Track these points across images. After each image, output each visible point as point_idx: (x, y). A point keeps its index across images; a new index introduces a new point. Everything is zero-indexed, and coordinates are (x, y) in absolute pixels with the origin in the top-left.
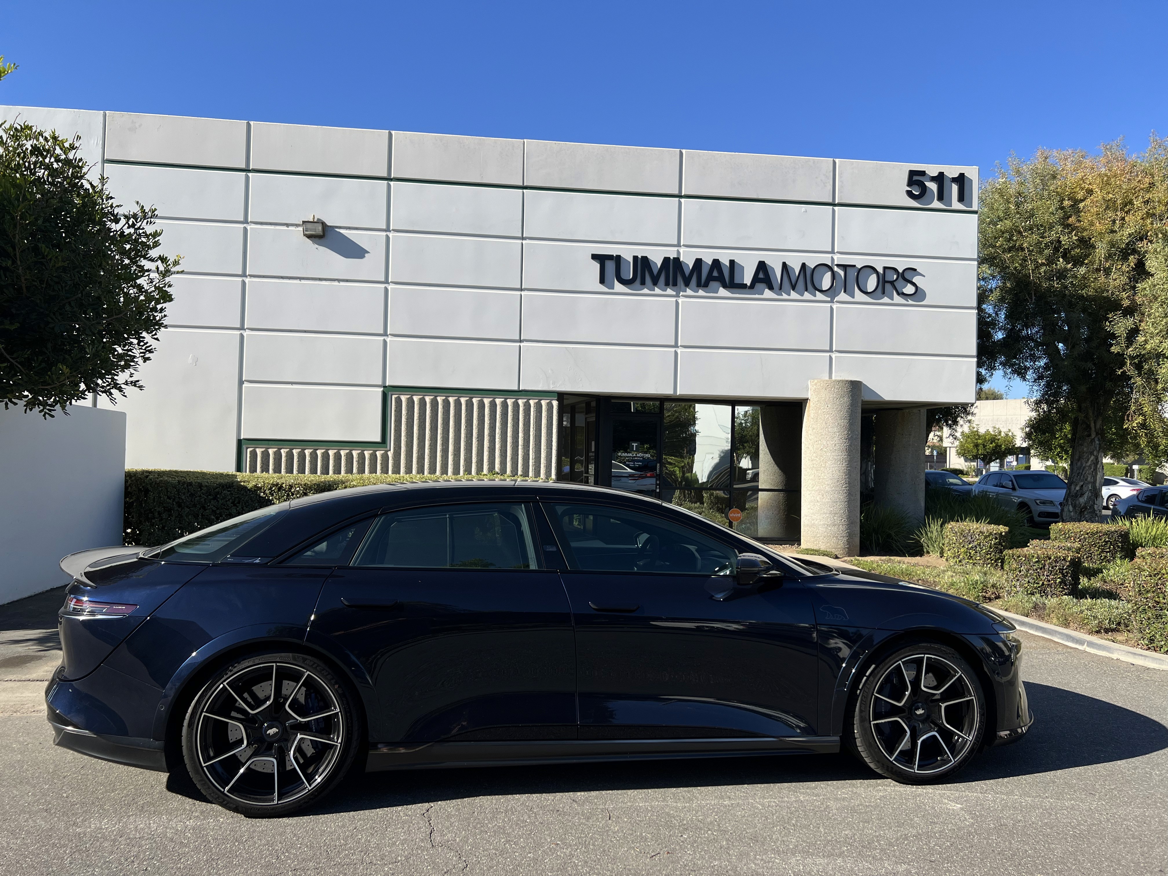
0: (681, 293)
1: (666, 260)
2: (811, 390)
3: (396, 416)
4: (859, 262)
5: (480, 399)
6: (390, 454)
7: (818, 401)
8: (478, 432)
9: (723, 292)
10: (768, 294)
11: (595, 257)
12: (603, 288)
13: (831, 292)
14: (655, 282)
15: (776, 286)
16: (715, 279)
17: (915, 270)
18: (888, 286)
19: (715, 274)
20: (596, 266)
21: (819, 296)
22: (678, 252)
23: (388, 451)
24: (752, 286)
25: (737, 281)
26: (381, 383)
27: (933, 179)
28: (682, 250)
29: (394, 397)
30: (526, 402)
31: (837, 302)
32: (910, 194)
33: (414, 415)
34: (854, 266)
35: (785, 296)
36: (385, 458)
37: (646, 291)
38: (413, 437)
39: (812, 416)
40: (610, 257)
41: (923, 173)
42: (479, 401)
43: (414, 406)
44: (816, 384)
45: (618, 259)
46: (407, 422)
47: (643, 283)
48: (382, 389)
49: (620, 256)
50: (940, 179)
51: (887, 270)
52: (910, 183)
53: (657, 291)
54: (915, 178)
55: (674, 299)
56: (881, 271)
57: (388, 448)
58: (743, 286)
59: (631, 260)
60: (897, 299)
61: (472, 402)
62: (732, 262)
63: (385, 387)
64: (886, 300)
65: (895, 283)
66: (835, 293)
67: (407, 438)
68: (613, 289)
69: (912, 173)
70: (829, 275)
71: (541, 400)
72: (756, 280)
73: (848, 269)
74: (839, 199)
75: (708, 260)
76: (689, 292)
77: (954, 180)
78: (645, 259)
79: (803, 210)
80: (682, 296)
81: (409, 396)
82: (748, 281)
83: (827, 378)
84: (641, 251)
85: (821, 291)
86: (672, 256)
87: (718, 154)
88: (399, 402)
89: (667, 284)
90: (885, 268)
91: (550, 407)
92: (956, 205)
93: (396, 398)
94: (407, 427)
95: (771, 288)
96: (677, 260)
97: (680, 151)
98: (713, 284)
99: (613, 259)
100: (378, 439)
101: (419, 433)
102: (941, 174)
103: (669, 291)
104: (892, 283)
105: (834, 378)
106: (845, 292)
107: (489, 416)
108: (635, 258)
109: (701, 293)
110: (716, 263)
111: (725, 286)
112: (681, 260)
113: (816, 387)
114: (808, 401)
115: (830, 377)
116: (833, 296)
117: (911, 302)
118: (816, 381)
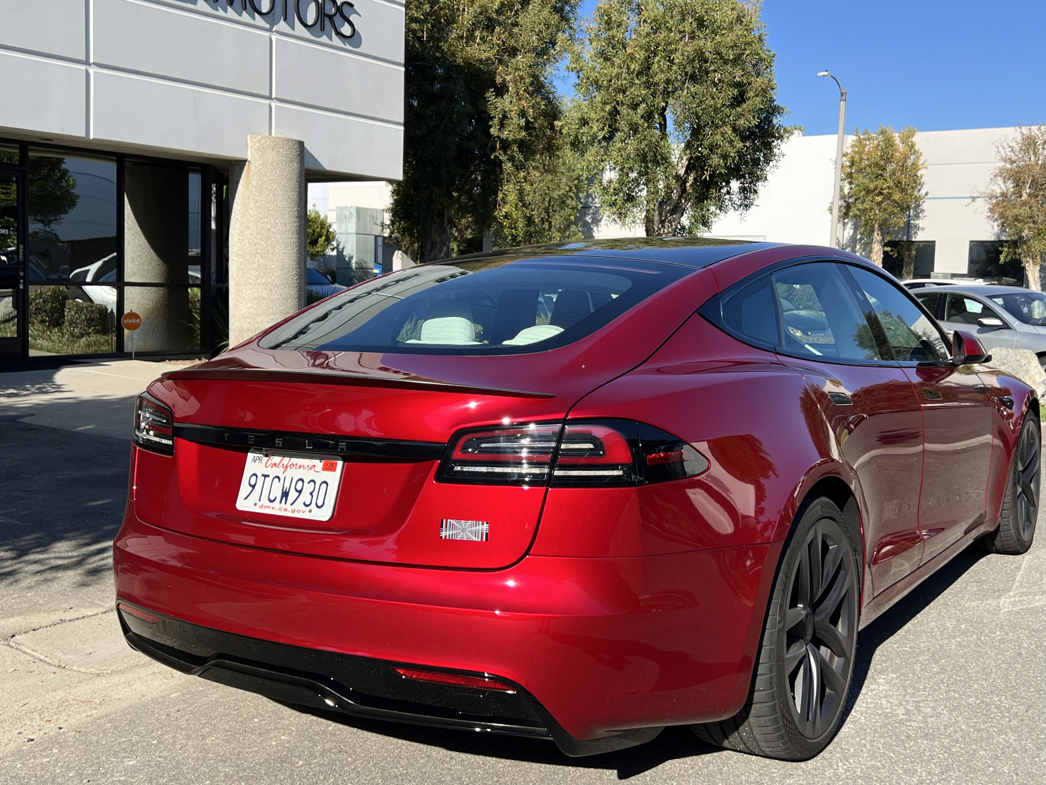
2: (251, 148)
7: (262, 164)
10: (203, 4)
13: (270, 17)
17: (352, 5)
18: (327, 21)
21: (259, 21)
31: (277, 32)
35: (221, 13)
39: (254, 183)
44: (259, 141)
60: (336, 41)
64: (324, 39)
65: (334, 18)
66: (274, 20)
83: (267, 134)
85: (260, 13)
104: (331, 17)
105: (273, 135)
106: (285, 19)
113: (258, 144)
114: (247, 163)
115: (270, 133)
116: (273, 23)
117: (348, 47)
118: (260, 137)
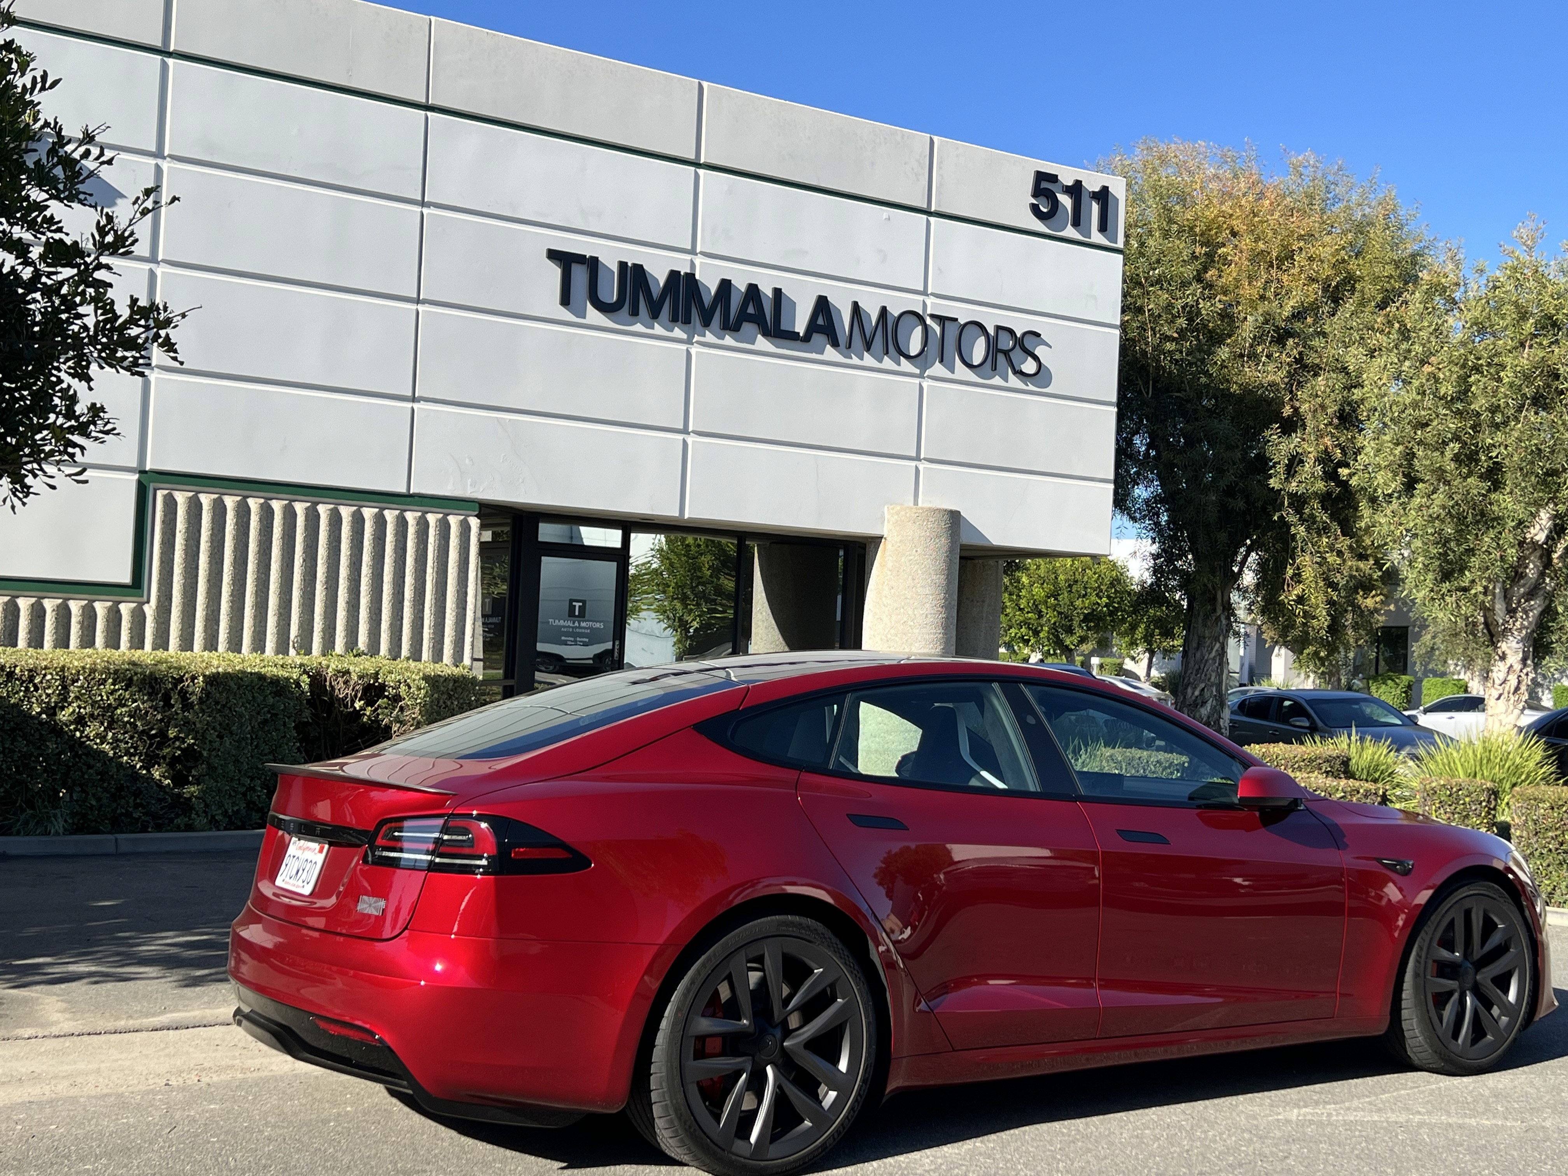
0: (696, 338)
1: (674, 275)
2: (888, 522)
3: (164, 533)
4: (963, 314)
5: (332, 506)
6: (150, 610)
7: (901, 541)
8: (328, 572)
9: (762, 343)
10: (830, 353)
11: (553, 255)
12: (565, 314)
13: (920, 360)
14: (655, 315)
15: (842, 340)
16: (751, 319)
17: (1038, 335)
18: (1001, 358)
19: (751, 310)
20: (555, 272)
21: (906, 365)
22: (693, 265)
23: (144, 603)
24: (807, 338)
25: (784, 326)
26: (135, 465)
27: (1068, 190)
28: (698, 260)
29: (160, 494)
30: (420, 517)
31: (929, 377)
32: (1035, 209)
33: (199, 531)
34: (956, 320)
35: (855, 360)
36: (139, 618)
37: (639, 327)
38: (197, 576)
39: (890, 565)
40: (580, 259)
41: (1053, 178)
42: (331, 510)
43: (201, 515)
44: (898, 513)
45: (593, 264)
46: (186, 545)
47: (635, 312)
48: (136, 476)
49: (597, 258)
50: (1076, 190)
51: (1000, 332)
52: (1037, 192)
53: (658, 330)
54: (1044, 185)
55: (684, 347)
56: (991, 331)
57: (145, 598)
58: (792, 336)
59: (615, 268)
60: (1014, 381)
61: (317, 511)
62: (778, 292)
63: (143, 472)
64: (997, 381)
65: (1011, 354)
66: (926, 363)
67: (185, 578)
68: (585, 318)
69: (1041, 177)
70: (918, 331)
71: (448, 515)
72: (812, 327)
73: (947, 323)
74: (938, 203)
75: (740, 284)
76: (709, 337)
77: (1095, 196)
78: (639, 269)
79: (885, 216)
80: (697, 342)
81: (191, 494)
82: (800, 327)
83: (911, 504)
84: (634, 255)
85: (908, 357)
86: (684, 270)
87: (759, 99)
88: (171, 505)
89: (674, 319)
90: (998, 328)
91: (465, 528)
92: (1097, 237)
93: (165, 496)
94: (186, 555)
95: (835, 344)
96: (691, 277)
97: (699, 83)
98: (748, 328)
99: (583, 263)
100: (126, 578)
101: (210, 569)
102: (1078, 183)
103: (678, 333)
104: (1006, 353)
105: (920, 504)
106: (941, 361)
107: (349, 541)
108: (623, 265)
109: (728, 340)
110: (753, 289)
111: (766, 334)
112: (697, 277)
113: (896, 517)
114: (883, 540)
115: (916, 503)
116: (924, 367)
117: (1031, 387)
118: (898, 508)
